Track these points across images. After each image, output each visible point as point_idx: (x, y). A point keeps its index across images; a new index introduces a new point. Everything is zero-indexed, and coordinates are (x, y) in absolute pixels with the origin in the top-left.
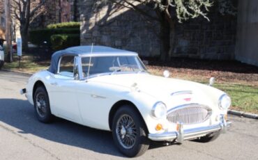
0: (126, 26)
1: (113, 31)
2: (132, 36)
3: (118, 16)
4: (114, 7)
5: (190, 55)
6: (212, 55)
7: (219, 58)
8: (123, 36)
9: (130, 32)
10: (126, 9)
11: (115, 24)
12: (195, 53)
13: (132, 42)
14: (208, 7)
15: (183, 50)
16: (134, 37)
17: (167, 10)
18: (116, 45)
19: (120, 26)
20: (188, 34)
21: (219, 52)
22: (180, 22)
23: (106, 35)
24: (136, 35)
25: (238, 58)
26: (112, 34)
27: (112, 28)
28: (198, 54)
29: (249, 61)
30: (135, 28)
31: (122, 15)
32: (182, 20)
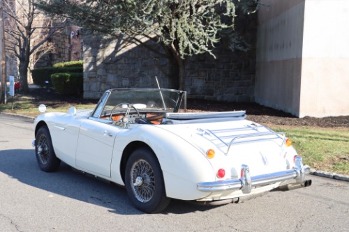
0: (134, 64)
1: (120, 70)
2: (141, 74)
3: (126, 53)
4: (123, 43)
5: (206, 97)
6: (229, 96)
7: (237, 100)
8: (132, 75)
9: (139, 70)
10: (134, 45)
11: (122, 61)
12: (212, 94)
13: (141, 81)
14: (214, 44)
15: (198, 91)
16: (144, 75)
17: (173, 45)
18: (123, 84)
19: (128, 64)
20: (203, 74)
21: (238, 94)
22: (182, 57)
23: (112, 74)
24: (146, 74)
25: (258, 100)
26: (119, 72)
27: (119, 66)
28: (214, 95)
29: (267, 103)
30: (145, 65)
31: (130, 51)
32: (185, 56)
